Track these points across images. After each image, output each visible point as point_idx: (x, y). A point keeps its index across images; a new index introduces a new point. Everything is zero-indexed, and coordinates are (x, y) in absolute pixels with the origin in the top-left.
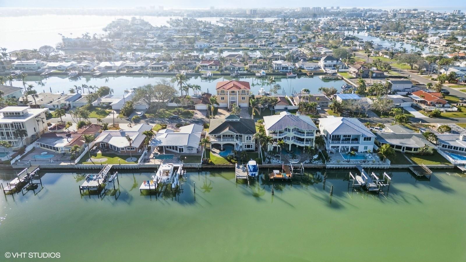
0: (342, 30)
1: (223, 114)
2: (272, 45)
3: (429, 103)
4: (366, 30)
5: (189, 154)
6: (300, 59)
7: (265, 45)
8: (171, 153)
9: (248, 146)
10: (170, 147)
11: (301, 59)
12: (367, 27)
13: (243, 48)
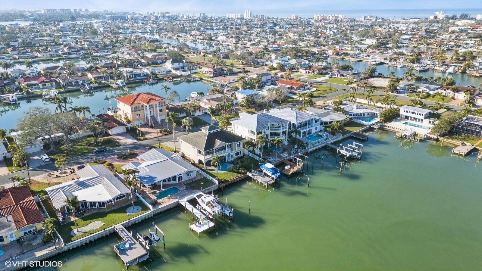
0: (127, 33)
1: (152, 133)
2: (79, 53)
3: (295, 88)
4: (149, 32)
5: (190, 180)
6: (136, 64)
7: (69, 54)
8: (169, 187)
9: (238, 154)
10: (169, 180)
11: (138, 64)
12: (149, 29)
13: (41, 59)
